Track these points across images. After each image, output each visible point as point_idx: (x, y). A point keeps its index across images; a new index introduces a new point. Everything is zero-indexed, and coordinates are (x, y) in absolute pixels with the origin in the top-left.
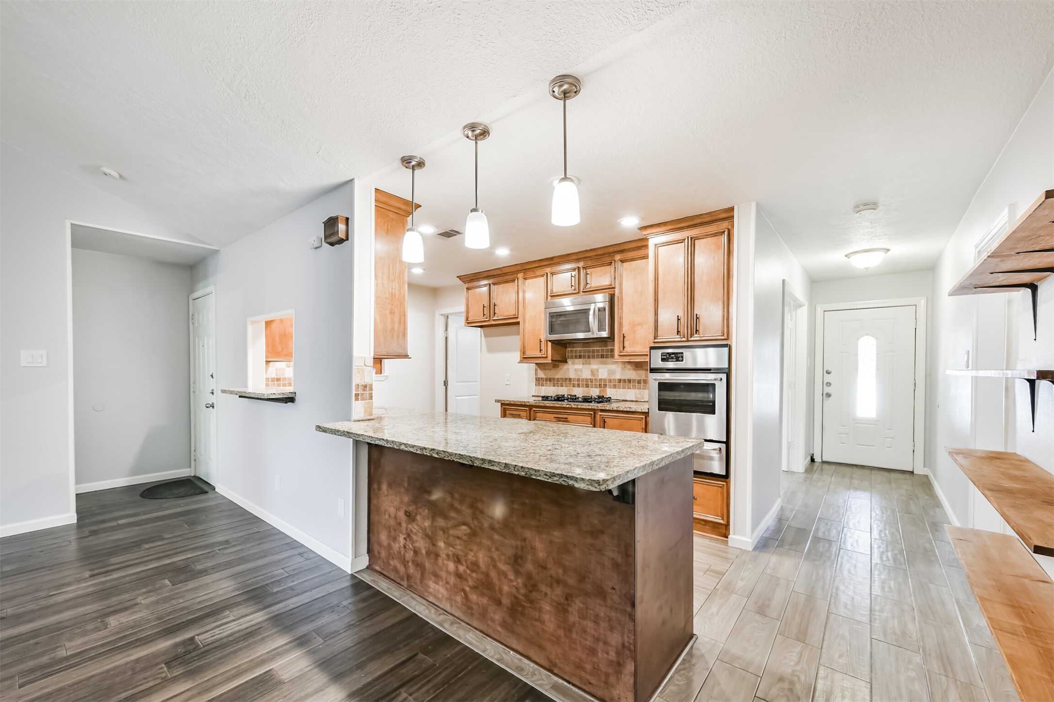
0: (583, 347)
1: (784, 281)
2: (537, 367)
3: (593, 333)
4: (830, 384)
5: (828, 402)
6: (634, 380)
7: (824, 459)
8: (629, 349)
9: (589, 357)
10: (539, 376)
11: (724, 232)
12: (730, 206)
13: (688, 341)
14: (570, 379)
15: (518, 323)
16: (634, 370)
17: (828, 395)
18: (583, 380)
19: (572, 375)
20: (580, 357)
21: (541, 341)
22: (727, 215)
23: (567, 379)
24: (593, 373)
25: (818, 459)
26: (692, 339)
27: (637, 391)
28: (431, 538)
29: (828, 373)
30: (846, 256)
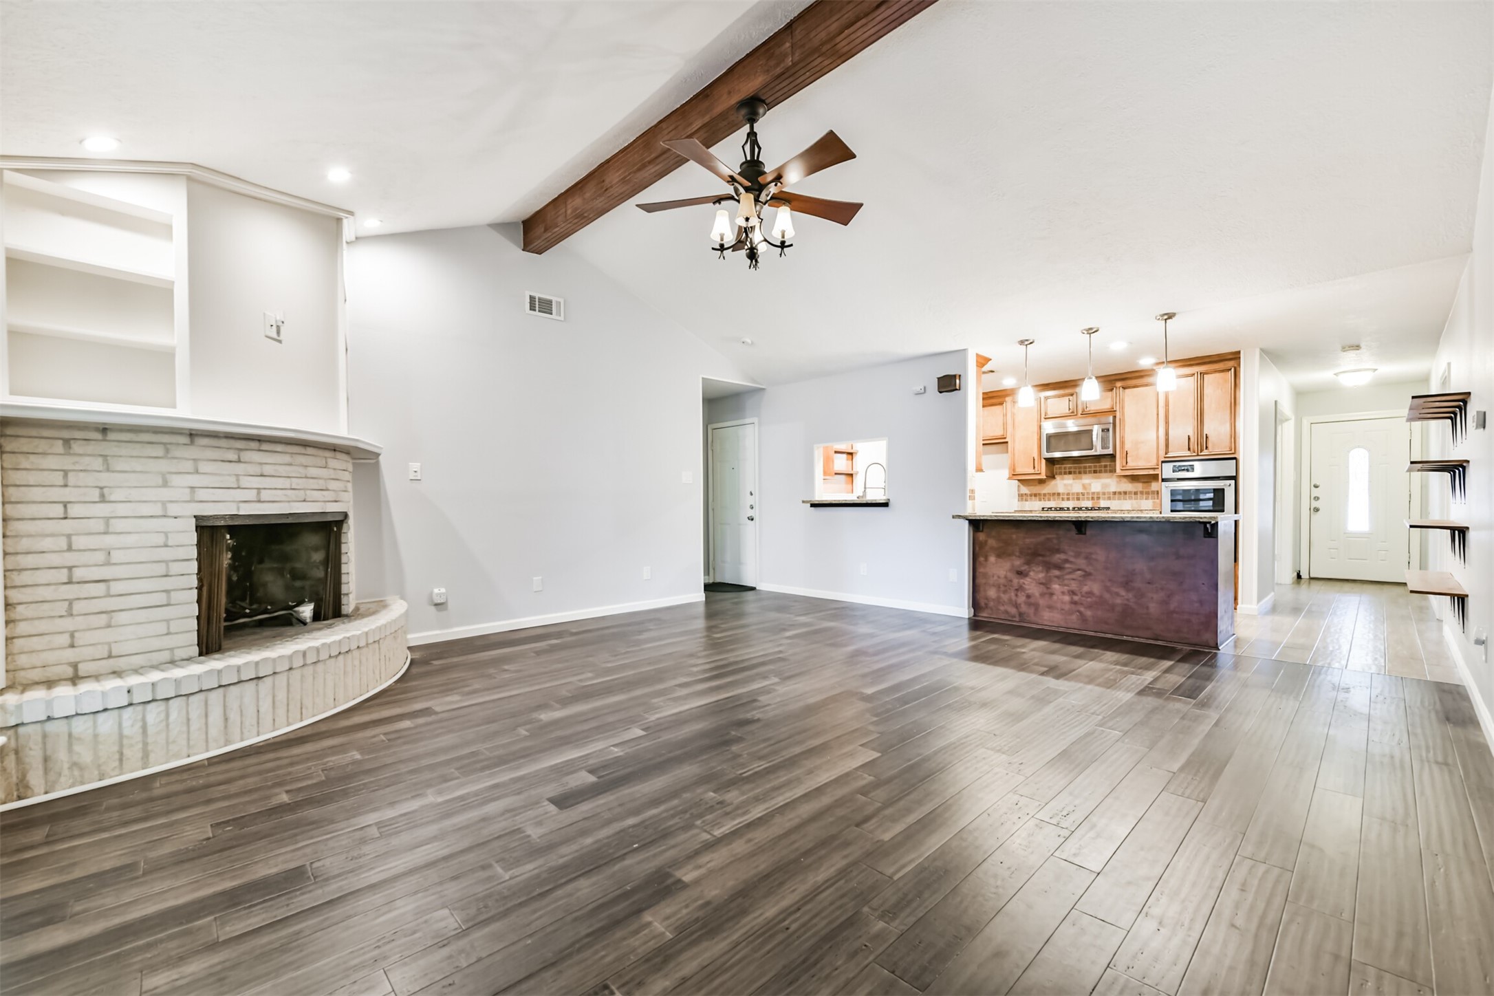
0: (1073, 464)
1: (1276, 402)
2: (1020, 484)
3: (1096, 451)
4: (1318, 498)
5: (1315, 517)
6: (1130, 493)
7: (1312, 576)
8: (1131, 464)
9: (1080, 473)
10: (1022, 492)
11: (1230, 369)
12: (1237, 350)
13: (1198, 455)
14: (1059, 494)
15: (1007, 442)
16: (1131, 482)
17: (1317, 510)
18: (1073, 494)
19: (1061, 490)
20: (1070, 473)
21: (1034, 460)
22: (1236, 356)
23: (1055, 494)
24: (1084, 486)
25: (1304, 575)
26: (1202, 454)
27: (1134, 501)
28: (1046, 584)
29: (1316, 487)
30: (1335, 374)
